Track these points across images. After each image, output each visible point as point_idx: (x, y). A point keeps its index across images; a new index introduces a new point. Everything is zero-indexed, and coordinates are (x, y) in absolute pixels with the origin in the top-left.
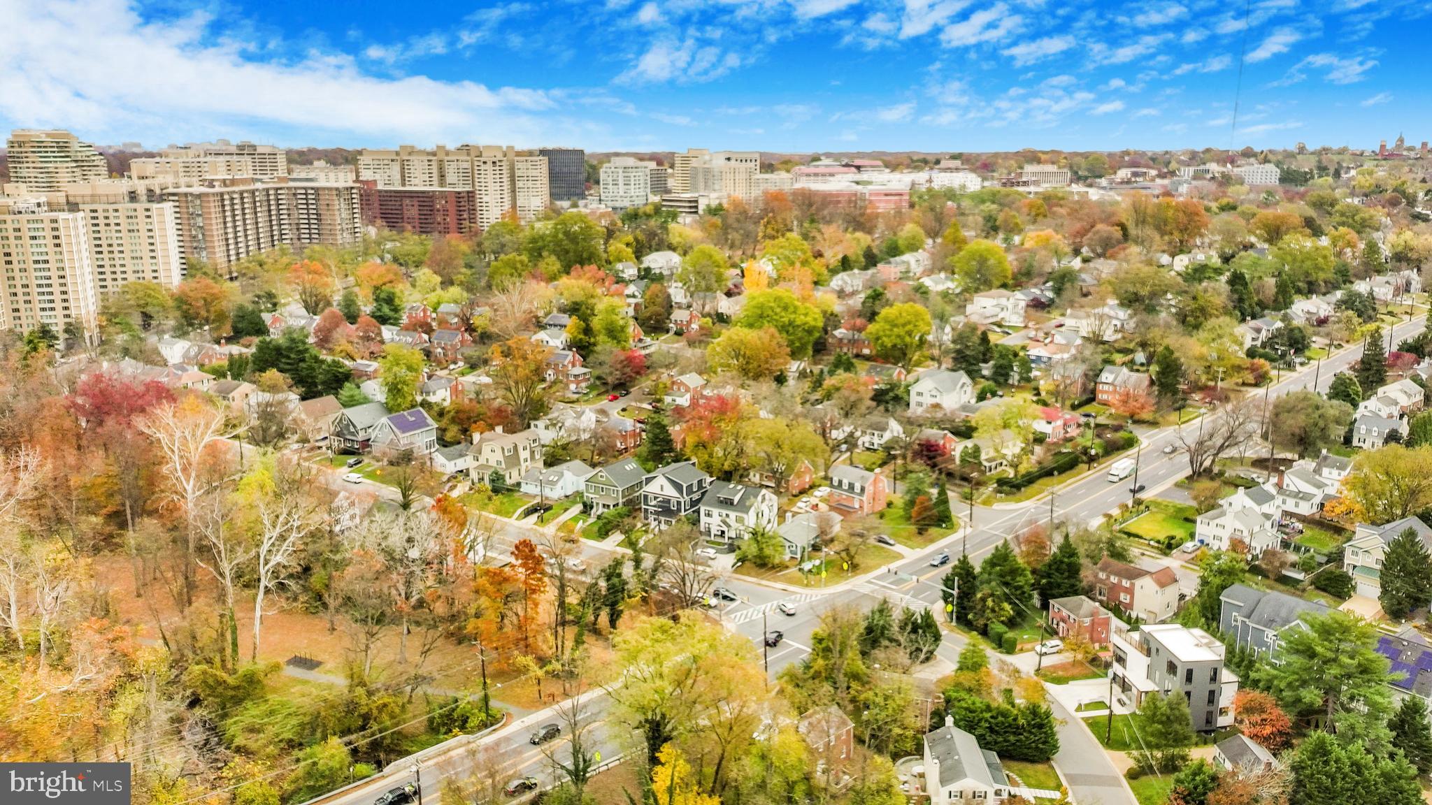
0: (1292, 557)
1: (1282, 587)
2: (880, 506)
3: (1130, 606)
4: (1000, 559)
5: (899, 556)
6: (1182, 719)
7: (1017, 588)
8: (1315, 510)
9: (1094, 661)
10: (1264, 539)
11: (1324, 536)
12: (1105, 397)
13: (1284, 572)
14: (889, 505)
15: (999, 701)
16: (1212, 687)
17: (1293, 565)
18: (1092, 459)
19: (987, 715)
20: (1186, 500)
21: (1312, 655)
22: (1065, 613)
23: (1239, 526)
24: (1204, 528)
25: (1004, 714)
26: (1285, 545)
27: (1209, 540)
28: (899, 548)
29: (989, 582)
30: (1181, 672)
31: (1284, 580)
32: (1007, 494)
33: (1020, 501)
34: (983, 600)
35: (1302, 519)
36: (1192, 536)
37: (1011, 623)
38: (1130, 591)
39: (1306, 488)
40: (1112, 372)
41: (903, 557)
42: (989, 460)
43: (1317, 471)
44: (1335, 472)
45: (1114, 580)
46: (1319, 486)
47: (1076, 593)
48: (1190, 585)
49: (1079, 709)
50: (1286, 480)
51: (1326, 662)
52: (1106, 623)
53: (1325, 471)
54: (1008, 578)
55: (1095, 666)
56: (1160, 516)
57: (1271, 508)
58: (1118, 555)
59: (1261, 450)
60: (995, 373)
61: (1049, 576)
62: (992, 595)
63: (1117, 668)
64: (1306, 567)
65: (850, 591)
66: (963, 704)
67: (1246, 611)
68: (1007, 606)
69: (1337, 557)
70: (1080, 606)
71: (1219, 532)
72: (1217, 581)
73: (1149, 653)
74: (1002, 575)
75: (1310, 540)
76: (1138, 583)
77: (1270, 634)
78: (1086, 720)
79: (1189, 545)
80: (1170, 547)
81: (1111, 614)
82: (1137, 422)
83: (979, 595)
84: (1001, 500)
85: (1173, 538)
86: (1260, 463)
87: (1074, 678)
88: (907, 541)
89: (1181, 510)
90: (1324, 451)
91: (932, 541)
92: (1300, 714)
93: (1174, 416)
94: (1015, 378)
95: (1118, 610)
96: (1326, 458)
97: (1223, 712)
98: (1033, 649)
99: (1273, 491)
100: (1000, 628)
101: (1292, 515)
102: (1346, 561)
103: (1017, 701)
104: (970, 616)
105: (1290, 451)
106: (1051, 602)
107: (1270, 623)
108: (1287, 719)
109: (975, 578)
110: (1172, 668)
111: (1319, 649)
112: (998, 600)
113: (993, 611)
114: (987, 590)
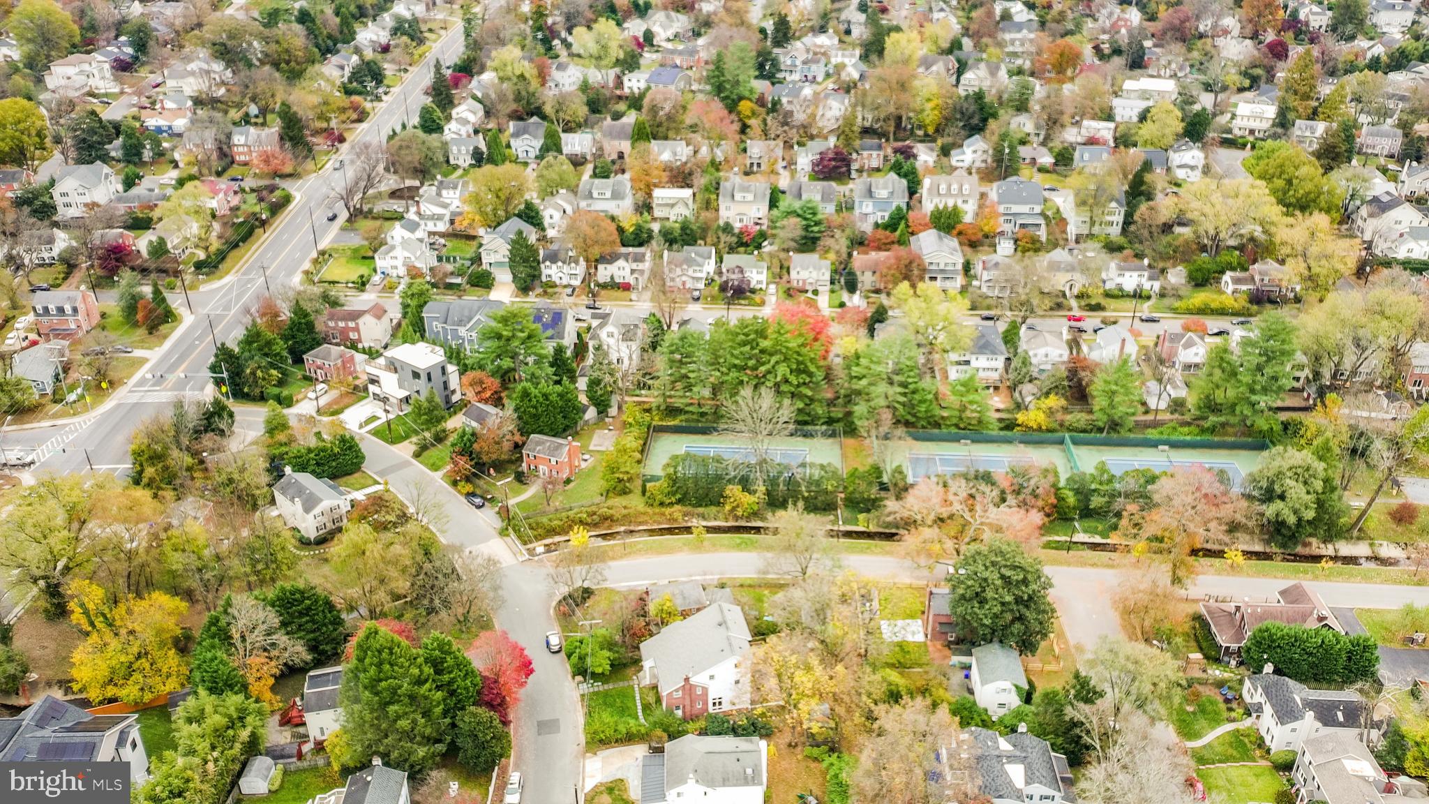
0: (449, 267)
1: (450, 292)
2: (96, 319)
3: (360, 340)
4: (252, 338)
5: (144, 361)
6: (436, 407)
7: (276, 355)
8: (448, 225)
9: (356, 388)
10: (425, 260)
11: (461, 243)
12: (242, 158)
13: (448, 281)
14: (103, 315)
15: (313, 443)
16: (444, 379)
17: (452, 273)
18: (263, 223)
19: (312, 455)
20: (356, 240)
21: (499, 337)
22: (319, 362)
23: (407, 254)
24: (381, 262)
25: (324, 450)
26: (440, 259)
27: (389, 271)
28: (138, 353)
29: (252, 358)
30: (424, 377)
31: (450, 286)
32: (207, 275)
33: (221, 277)
34: (253, 373)
35: (442, 235)
36: (375, 270)
37: (281, 383)
38: (357, 329)
39: (438, 210)
40: (241, 134)
41: (146, 360)
42: (174, 248)
43: (439, 194)
44: (451, 192)
45: (341, 324)
46: (445, 206)
47: (319, 344)
48: (395, 313)
49: (361, 427)
50: (422, 208)
51: (508, 340)
52: (352, 358)
53: (444, 193)
54: (266, 350)
55: (358, 392)
56: (343, 260)
57: (420, 234)
58: (335, 303)
59: (391, 182)
60: (126, 155)
61: (293, 337)
62: (259, 367)
63: (372, 388)
64: (460, 274)
65: (119, 406)
66: (291, 455)
67: (442, 319)
68: (274, 372)
69: (477, 259)
70: (329, 353)
71: (394, 262)
72: (413, 303)
73: (396, 371)
74: (260, 349)
75: (454, 249)
76: (361, 321)
77: (462, 331)
78: (369, 432)
79: (377, 278)
80: (364, 284)
81: (353, 352)
82: (284, 176)
83: (248, 371)
84: (204, 282)
85: (362, 277)
86: (394, 194)
87: (347, 407)
88: (142, 344)
89: (356, 251)
90: (439, 177)
91: (165, 337)
92: (502, 377)
93: (310, 165)
94: (147, 155)
95: (353, 346)
96: (441, 182)
97: (453, 392)
98: (306, 397)
99: (416, 218)
100: (276, 391)
101: (434, 234)
102: (484, 261)
103: (325, 436)
104: (246, 390)
105: (413, 178)
106: (305, 357)
107: (461, 323)
108: (495, 383)
109: (238, 358)
110: (416, 375)
111: (505, 333)
112: (265, 369)
113: (264, 379)
114: (253, 365)
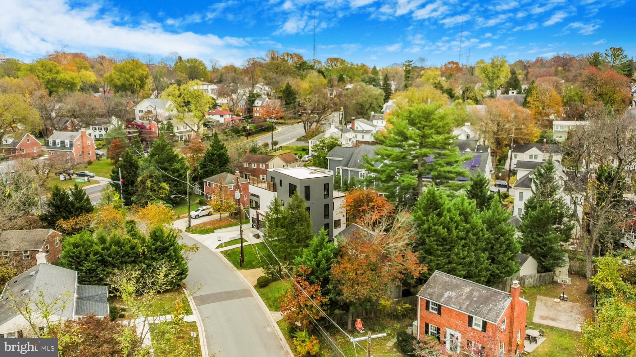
5: (95, 183)
12: (258, 115)
16: (326, 201)
28: (96, 178)
29: (148, 169)
34: (143, 182)
36: (307, 153)
38: (266, 172)
39: (367, 128)
40: (260, 100)
44: (380, 121)
45: (254, 165)
49: (219, 247)
50: (356, 125)
54: (167, 164)
62: (152, 178)
67: (345, 162)
68: (164, 185)
70: (225, 178)
73: (275, 189)
76: (271, 163)
83: (139, 179)
87: (220, 228)
89: (300, 147)
90: (373, 113)
104: (134, 197)
106: (205, 179)
110: (293, 189)
112: (157, 180)
113: (153, 190)
114: (146, 173)
